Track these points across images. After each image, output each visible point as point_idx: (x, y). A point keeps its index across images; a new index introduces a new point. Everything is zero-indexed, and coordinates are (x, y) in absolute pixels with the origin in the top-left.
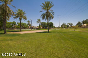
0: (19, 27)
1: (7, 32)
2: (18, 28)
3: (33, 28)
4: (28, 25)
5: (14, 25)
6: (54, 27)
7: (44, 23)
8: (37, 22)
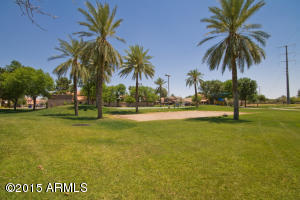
0: (133, 99)
1: (104, 115)
2: (129, 103)
3: (172, 103)
4: (157, 92)
5: (122, 93)
6: (262, 99)
7: (213, 82)
8: (189, 82)
